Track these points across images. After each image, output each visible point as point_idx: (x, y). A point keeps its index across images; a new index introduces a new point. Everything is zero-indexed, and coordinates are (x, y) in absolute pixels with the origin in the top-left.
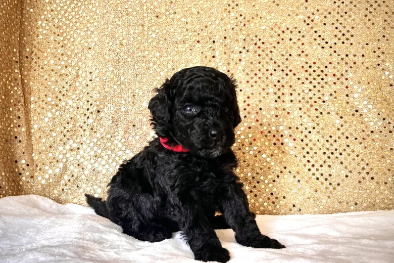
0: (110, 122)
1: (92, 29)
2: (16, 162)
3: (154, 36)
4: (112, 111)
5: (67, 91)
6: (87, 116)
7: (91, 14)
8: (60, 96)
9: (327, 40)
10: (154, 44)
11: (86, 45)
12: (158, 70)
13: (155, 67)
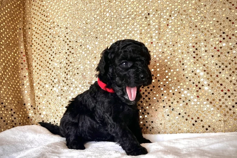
0: (81, 77)
1: (68, 15)
2: (25, 104)
3: (108, 15)
4: (82, 69)
5: (53, 57)
6: (67, 73)
7: (67, 5)
8: (50, 62)
9: (233, 3)
10: (108, 20)
11: (65, 26)
12: (111, 38)
13: (109, 36)
